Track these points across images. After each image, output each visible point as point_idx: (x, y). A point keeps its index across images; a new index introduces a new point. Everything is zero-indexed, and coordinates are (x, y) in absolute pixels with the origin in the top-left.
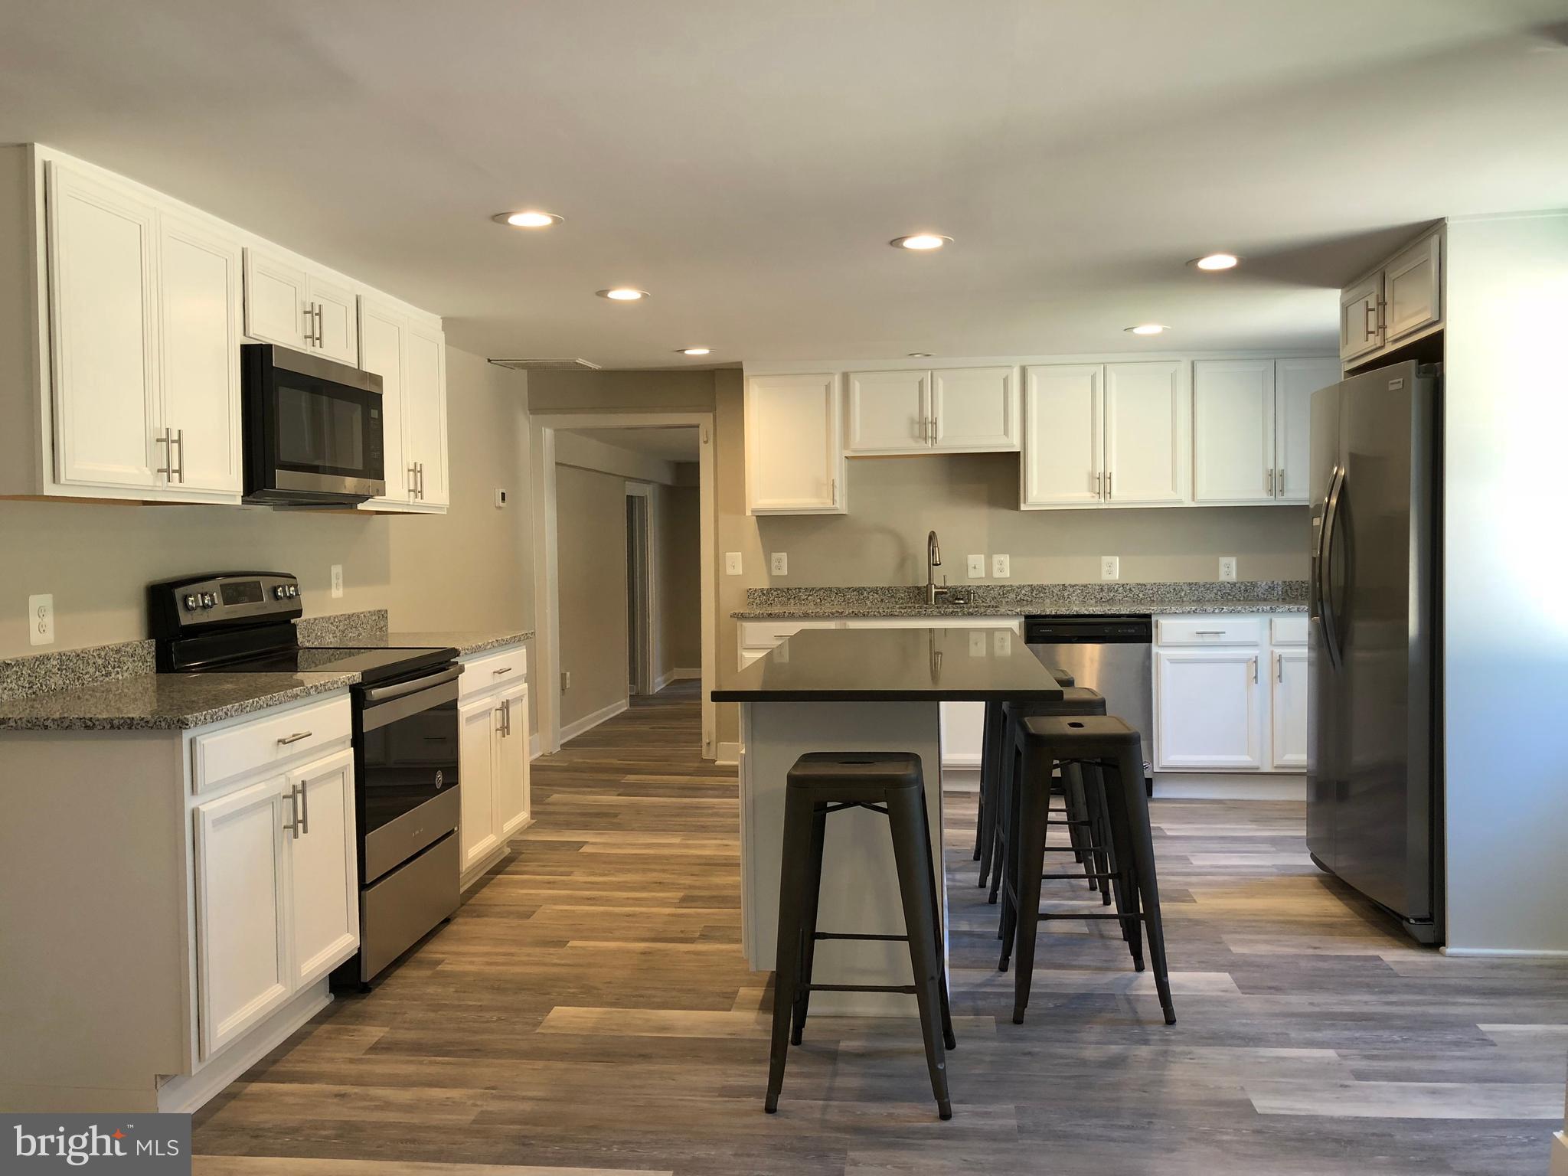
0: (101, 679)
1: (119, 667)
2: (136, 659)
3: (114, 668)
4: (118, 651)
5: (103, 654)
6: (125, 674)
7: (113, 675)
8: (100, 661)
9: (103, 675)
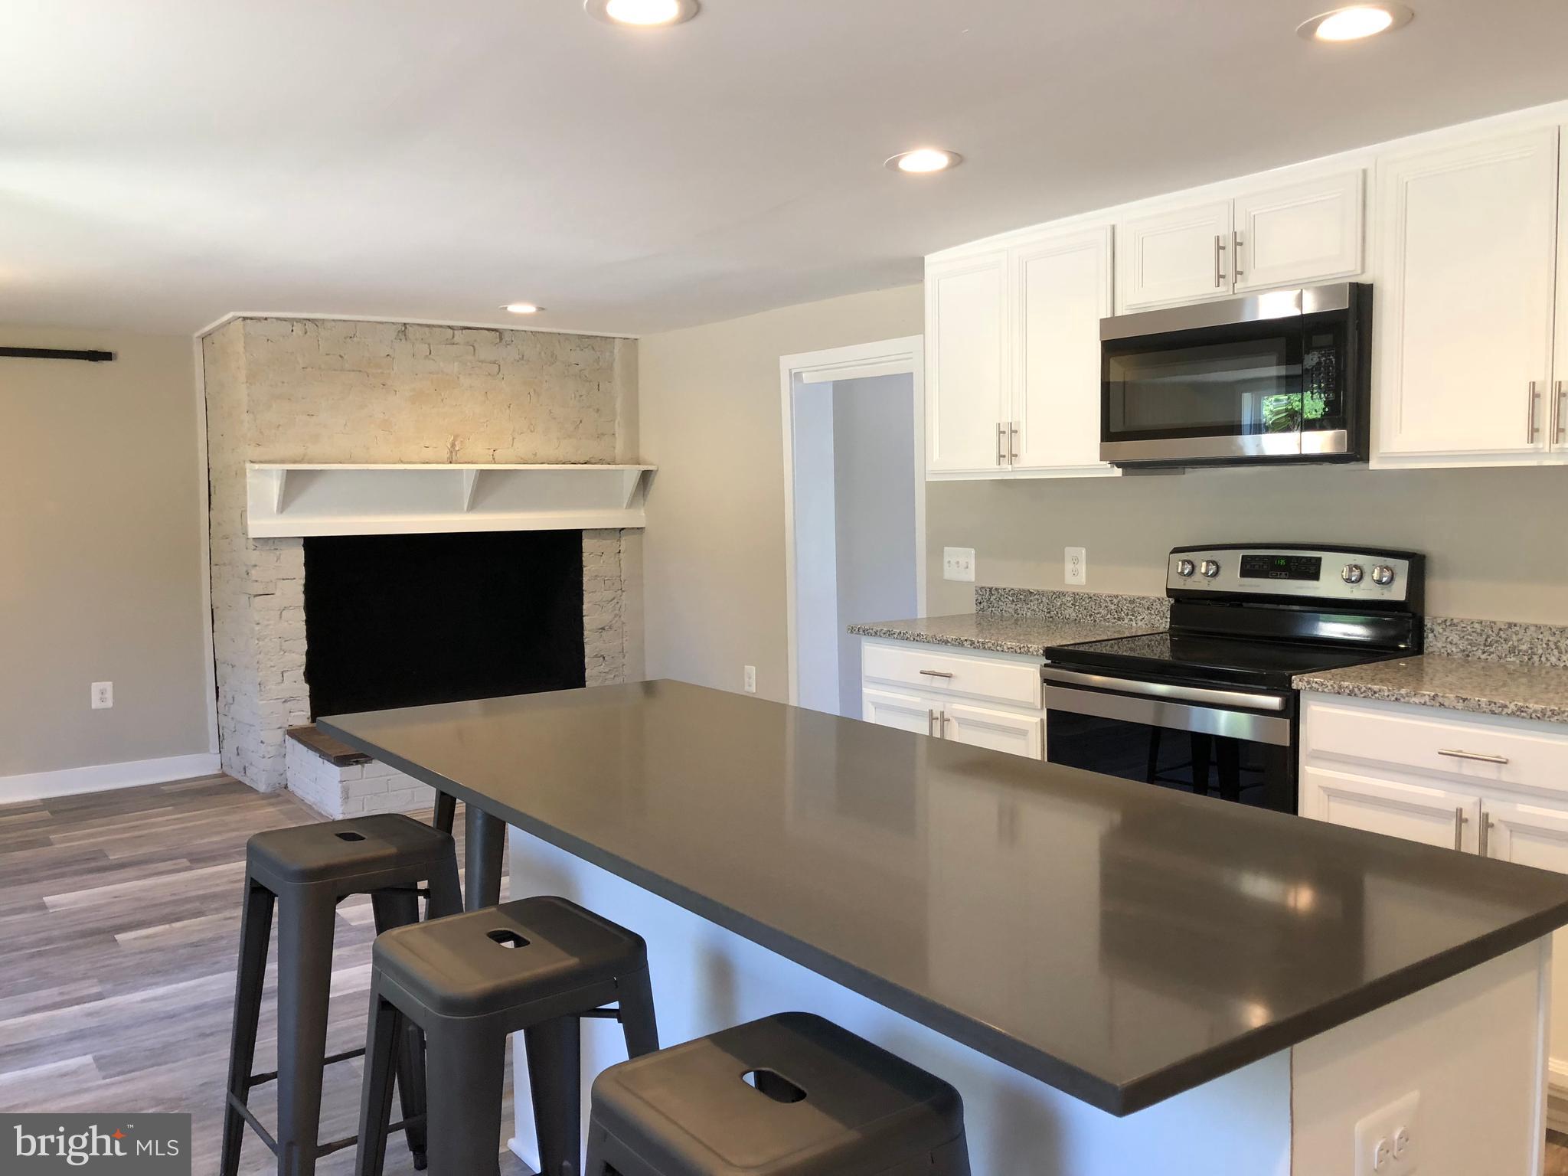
0: (1114, 621)
1: (1133, 615)
2: (1152, 612)
3: (1127, 615)
4: (1132, 602)
5: (1115, 601)
6: (1140, 623)
7: (1126, 621)
8: (1113, 607)
9: (1115, 618)
